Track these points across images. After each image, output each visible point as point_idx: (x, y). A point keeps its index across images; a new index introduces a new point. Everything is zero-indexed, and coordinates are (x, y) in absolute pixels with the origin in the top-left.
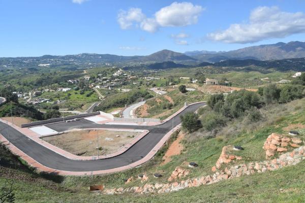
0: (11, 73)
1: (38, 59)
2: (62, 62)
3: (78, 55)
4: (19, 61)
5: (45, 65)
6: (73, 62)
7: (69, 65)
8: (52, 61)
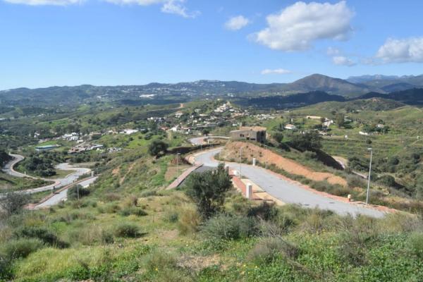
0: (100, 106)
1: (141, 89)
2: (171, 92)
3: (193, 83)
4: (117, 91)
5: (148, 96)
6: (186, 91)
7: (180, 95)
8: (158, 91)
